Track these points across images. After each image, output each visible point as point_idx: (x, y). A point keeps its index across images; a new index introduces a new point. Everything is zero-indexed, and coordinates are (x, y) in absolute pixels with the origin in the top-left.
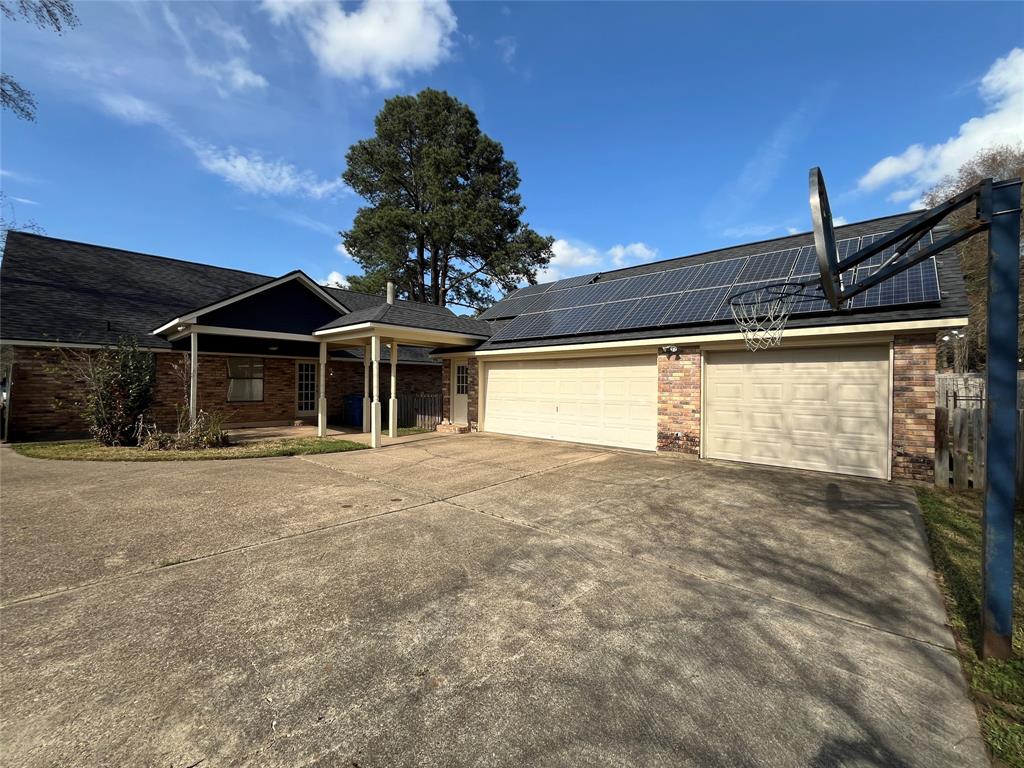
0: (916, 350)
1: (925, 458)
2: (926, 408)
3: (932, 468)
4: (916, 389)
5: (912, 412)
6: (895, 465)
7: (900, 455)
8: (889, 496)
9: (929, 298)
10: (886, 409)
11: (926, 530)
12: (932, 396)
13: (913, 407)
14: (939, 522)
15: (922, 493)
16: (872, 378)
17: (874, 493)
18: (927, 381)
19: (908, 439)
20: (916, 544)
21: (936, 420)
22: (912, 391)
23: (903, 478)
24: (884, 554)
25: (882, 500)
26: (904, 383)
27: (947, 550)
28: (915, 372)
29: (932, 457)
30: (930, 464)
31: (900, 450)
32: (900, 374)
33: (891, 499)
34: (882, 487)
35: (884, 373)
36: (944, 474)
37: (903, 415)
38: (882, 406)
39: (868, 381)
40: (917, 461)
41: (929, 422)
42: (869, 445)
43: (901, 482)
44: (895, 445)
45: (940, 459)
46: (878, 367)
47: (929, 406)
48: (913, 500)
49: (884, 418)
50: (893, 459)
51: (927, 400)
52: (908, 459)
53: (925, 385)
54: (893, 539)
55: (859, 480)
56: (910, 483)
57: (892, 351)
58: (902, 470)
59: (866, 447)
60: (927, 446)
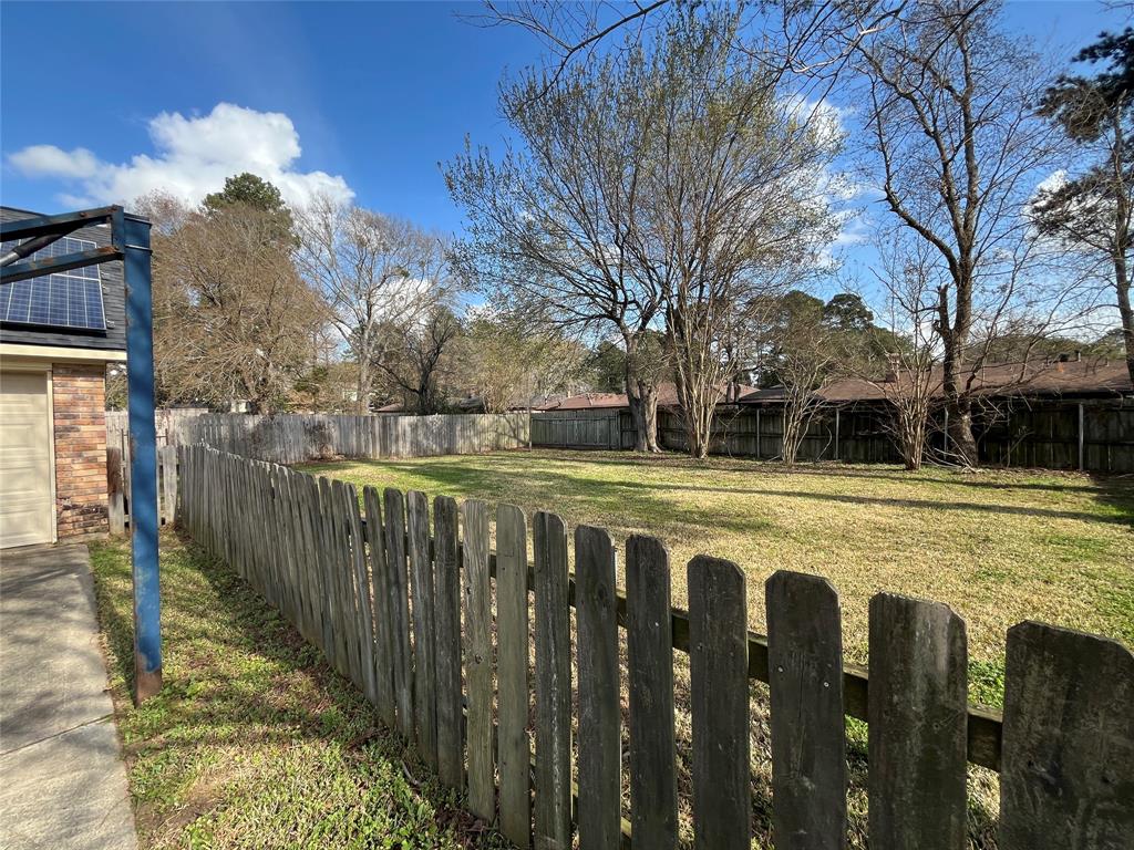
0: (81, 383)
1: (97, 506)
2: (95, 449)
3: (106, 516)
4: (83, 428)
5: (80, 456)
6: (61, 522)
7: (67, 508)
8: (53, 562)
9: (92, 325)
10: (47, 455)
11: (95, 589)
12: (102, 435)
13: (81, 449)
14: (110, 574)
15: (94, 547)
16: (25, 416)
17: (30, 565)
18: (95, 419)
19: (76, 488)
20: (82, 610)
21: (108, 462)
22: (78, 431)
23: (73, 535)
24: (35, 642)
25: (43, 570)
26: (67, 423)
27: (114, 603)
28: (81, 409)
29: (106, 503)
30: (104, 512)
31: (66, 503)
32: (62, 412)
33: (54, 566)
34: (44, 554)
35: (41, 410)
36: (119, 518)
37: (69, 460)
38: (40, 451)
39: (22, 420)
40: (89, 512)
41: (99, 465)
42: (22, 503)
43: (70, 541)
44: (60, 498)
45: (115, 504)
46: (33, 401)
47: (99, 447)
48: (83, 558)
49: (44, 466)
50: (59, 514)
51: (97, 441)
52: (77, 511)
53: (93, 424)
54: (51, 616)
55: (9, 553)
56: (82, 539)
57: (50, 383)
58: (70, 526)
59: (19, 508)
60: (100, 492)
